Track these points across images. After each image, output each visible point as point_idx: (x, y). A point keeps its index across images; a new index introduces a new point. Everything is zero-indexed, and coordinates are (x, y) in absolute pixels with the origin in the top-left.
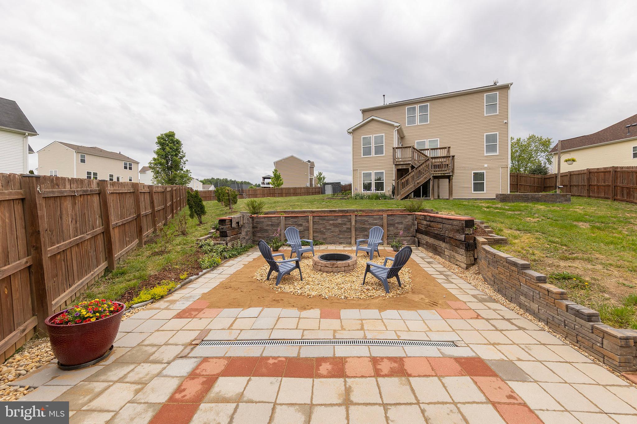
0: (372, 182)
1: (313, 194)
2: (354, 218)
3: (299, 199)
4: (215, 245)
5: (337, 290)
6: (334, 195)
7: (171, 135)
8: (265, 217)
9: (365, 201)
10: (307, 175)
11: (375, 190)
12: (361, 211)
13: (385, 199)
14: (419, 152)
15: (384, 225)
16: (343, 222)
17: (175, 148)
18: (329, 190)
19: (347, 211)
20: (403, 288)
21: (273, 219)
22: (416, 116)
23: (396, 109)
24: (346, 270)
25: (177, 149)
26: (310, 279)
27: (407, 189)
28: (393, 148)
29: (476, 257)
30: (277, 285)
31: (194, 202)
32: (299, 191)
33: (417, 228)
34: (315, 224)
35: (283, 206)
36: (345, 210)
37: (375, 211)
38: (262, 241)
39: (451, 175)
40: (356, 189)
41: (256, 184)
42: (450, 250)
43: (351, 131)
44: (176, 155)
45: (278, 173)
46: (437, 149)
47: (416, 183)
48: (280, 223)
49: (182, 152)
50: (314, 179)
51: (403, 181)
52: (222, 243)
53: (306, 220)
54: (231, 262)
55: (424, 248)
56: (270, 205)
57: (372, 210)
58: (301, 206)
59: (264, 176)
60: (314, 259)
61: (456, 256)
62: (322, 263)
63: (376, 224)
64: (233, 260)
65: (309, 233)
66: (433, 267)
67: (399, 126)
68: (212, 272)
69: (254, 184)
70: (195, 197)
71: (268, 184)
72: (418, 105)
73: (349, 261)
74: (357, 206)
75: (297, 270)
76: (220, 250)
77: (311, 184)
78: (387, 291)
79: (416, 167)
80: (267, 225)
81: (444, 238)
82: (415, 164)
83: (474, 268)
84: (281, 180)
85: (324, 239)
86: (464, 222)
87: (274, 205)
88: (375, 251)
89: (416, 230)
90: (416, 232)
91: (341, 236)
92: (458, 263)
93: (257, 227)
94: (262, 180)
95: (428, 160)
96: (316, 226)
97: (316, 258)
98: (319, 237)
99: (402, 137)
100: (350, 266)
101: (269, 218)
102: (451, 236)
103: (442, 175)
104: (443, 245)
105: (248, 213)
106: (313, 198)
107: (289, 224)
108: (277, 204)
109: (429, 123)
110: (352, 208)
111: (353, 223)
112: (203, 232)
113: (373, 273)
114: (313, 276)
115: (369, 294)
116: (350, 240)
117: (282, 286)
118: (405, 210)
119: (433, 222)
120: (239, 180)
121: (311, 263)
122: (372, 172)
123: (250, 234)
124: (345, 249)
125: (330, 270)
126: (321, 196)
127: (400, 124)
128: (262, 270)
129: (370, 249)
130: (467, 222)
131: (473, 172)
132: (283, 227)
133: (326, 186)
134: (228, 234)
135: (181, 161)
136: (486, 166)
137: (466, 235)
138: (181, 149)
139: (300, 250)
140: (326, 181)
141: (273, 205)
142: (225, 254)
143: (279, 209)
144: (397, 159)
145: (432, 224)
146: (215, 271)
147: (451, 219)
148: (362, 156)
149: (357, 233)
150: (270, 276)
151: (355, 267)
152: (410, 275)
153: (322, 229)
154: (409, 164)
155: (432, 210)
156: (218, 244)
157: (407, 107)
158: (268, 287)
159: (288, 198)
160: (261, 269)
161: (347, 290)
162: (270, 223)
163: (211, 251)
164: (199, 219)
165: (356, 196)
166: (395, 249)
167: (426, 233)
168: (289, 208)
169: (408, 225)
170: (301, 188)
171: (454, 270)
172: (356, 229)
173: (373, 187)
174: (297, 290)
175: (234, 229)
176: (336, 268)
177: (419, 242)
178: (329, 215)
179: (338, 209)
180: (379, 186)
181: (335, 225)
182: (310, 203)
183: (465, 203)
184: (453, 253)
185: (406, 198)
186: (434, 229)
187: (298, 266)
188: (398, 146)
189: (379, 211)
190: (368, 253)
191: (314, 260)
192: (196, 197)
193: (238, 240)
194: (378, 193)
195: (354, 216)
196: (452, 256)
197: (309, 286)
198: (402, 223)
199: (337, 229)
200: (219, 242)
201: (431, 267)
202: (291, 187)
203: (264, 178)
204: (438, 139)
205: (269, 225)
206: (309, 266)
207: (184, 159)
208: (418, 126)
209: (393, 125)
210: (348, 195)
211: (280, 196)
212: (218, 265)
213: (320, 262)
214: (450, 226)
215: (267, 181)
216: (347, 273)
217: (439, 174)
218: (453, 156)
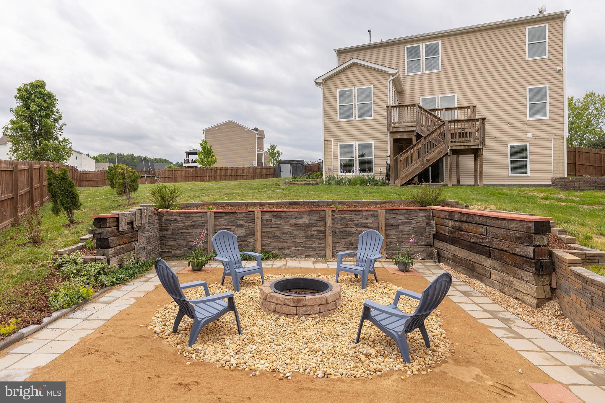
0: (354, 158)
1: (262, 177)
2: (330, 214)
3: (240, 184)
4: (85, 261)
5: (307, 356)
6: (295, 178)
7: (39, 86)
8: (180, 213)
9: (345, 188)
10: (254, 149)
11: (360, 170)
12: (340, 203)
13: (375, 185)
14: (428, 113)
15: (380, 227)
16: (311, 222)
17: (45, 104)
18: (286, 172)
19: (318, 204)
20: (434, 351)
21: (194, 215)
22: (421, 60)
23: (390, 49)
24: (321, 311)
25: (48, 108)
26: (256, 330)
27: (410, 170)
28: (388, 107)
29: (554, 285)
30: (190, 345)
31: (59, 187)
32: (241, 173)
33: (435, 232)
34: (265, 225)
35: (213, 195)
36: (314, 202)
37: (364, 203)
38: (162, 262)
39: (479, 149)
40: (330, 170)
41: (178, 163)
42: (503, 272)
43: (320, 80)
44: (47, 116)
45: (208, 146)
46: (455, 109)
47: (425, 160)
48: (206, 222)
49: (57, 112)
50: (263, 155)
51: (404, 157)
52: (100, 259)
53: (251, 218)
54: (114, 293)
55: (449, 264)
56: (192, 194)
57: (359, 203)
58: (243, 195)
59: (187, 150)
60: (264, 289)
61: (515, 283)
62: (277, 298)
63: (367, 226)
64: (118, 289)
65: (255, 240)
66: (475, 303)
67: (396, 73)
68: (72, 315)
69: (174, 163)
70: (61, 180)
71: (195, 162)
72: (424, 44)
73: (327, 294)
74: (333, 195)
75: (232, 313)
76: (93, 271)
77: (259, 163)
78: (407, 359)
79: (424, 136)
80: (185, 226)
81: (490, 250)
82: (422, 131)
83: (552, 306)
84: (213, 156)
85: (281, 249)
86: (532, 225)
87: (200, 193)
88: (370, 272)
89: (433, 235)
90: (434, 238)
91: (309, 245)
92: (519, 295)
93: (167, 230)
94: (184, 156)
95: (443, 124)
96: (267, 228)
97: (267, 288)
98: (273, 245)
99: (399, 92)
100: (328, 303)
101: (188, 215)
102: (505, 248)
103: (467, 147)
104: (488, 262)
105: (153, 206)
106: (263, 183)
107: (222, 225)
108: (204, 192)
109: (440, 70)
110: (326, 199)
111: (329, 223)
112: (71, 239)
113: (376, 323)
114: (262, 323)
115: (371, 365)
116: (323, 252)
117: (200, 348)
118: (412, 202)
119: (466, 222)
120: (150, 156)
121: (258, 295)
122: (353, 143)
123: (155, 242)
124: (318, 266)
125: (293, 310)
126: (274, 180)
127: (397, 71)
128: (167, 311)
129: (362, 268)
130: (537, 224)
131: (510, 145)
132: (211, 229)
133: (282, 166)
134: (111, 244)
135: (55, 125)
136: (529, 135)
137: (537, 248)
138: (55, 107)
139: (238, 270)
140: (282, 158)
141: (198, 194)
142: (103, 278)
143: (206, 200)
144: (393, 123)
145: (465, 226)
146: (79, 314)
147: (503, 219)
148: (339, 120)
149: (336, 240)
150: (181, 324)
151: (338, 304)
152: (439, 319)
153: (277, 234)
154: (412, 131)
155: (458, 202)
156: (92, 260)
157: (406, 47)
158: (172, 350)
159: (223, 183)
160: (166, 308)
161: (328, 357)
162: (190, 223)
163: (78, 273)
164: (69, 216)
165: (329, 180)
166: (403, 268)
167: (454, 241)
168: (223, 199)
169: (419, 226)
170: (244, 169)
171: (513, 307)
172: (334, 233)
173: (356, 167)
174: (229, 358)
175: (123, 233)
176: (305, 308)
177: (439, 255)
178: (288, 209)
179: (302, 200)
180: (366, 165)
181: (299, 227)
182: (257, 191)
183: (506, 191)
184: (507, 277)
185: (409, 183)
186: (468, 235)
187: (231, 306)
188: (394, 105)
189: (371, 203)
190: (356, 276)
191: (264, 292)
192: (63, 179)
193: (132, 252)
194: (364, 176)
195: (330, 211)
196: (507, 283)
197: (254, 347)
198: (409, 223)
199: (302, 234)
200: (94, 257)
201: (471, 302)
202: (228, 166)
203: (189, 154)
204: (456, 95)
205: (187, 226)
206: (255, 302)
207: (61, 122)
208: (423, 74)
209: (386, 73)
210: (317, 178)
211: (212, 180)
212: (86, 301)
213: (274, 296)
214: (502, 231)
215: (192, 157)
216: (324, 316)
217: (461, 146)
218: (483, 119)
